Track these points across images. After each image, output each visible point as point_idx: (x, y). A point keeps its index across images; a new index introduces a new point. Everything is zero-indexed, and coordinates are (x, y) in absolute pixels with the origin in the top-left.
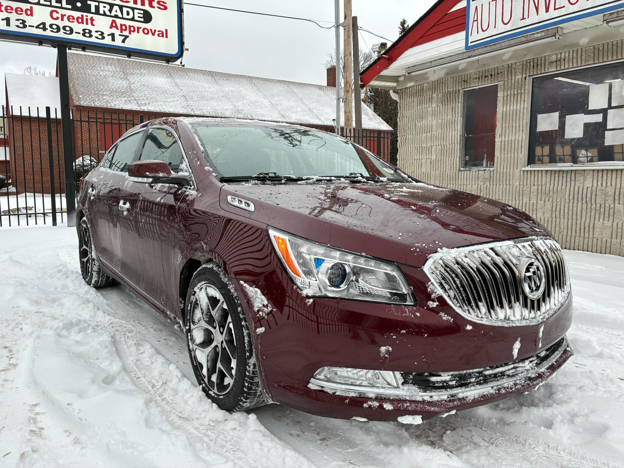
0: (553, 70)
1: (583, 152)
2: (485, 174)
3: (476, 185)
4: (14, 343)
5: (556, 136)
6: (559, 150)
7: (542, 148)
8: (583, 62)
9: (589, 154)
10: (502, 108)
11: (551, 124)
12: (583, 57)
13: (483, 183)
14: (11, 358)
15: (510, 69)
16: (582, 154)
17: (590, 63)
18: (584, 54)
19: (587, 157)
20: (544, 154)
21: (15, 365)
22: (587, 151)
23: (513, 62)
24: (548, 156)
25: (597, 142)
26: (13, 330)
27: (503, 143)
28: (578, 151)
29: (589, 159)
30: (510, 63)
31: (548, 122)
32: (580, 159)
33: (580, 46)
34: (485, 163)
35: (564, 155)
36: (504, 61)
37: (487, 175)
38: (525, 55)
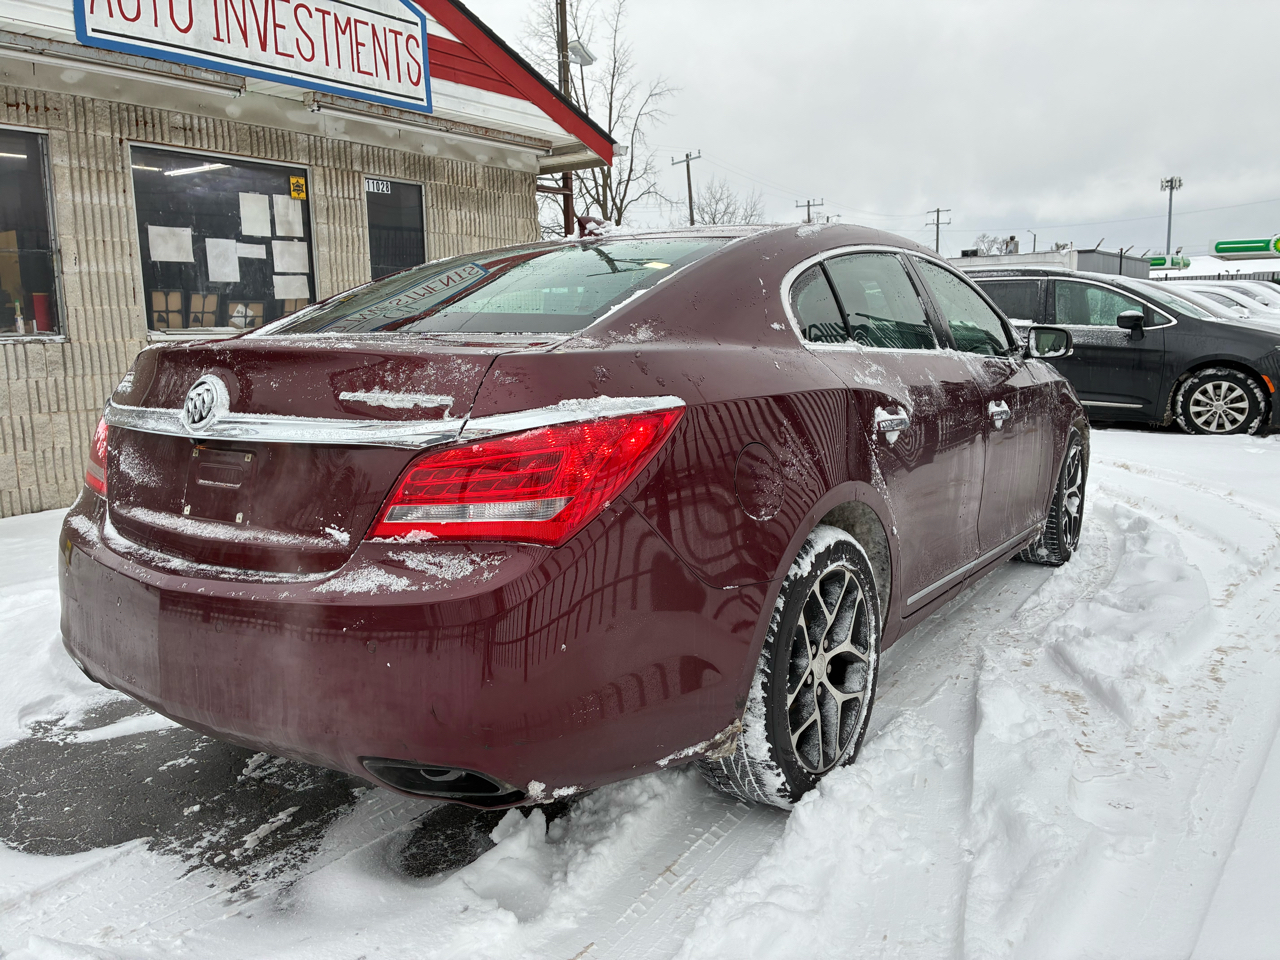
0: (180, 144)
1: (240, 308)
2: (46, 350)
3: (22, 382)
4: (1200, 684)
5: (196, 275)
6: (197, 302)
7: (167, 295)
8: (234, 148)
9: (250, 313)
10: (70, 195)
11: (179, 249)
12: (233, 139)
13: (44, 375)
14: (1217, 661)
15: (81, 107)
16: (238, 312)
17: (246, 153)
18: (233, 132)
19: (246, 317)
20: (170, 309)
21: (1219, 650)
22: (246, 306)
23: (88, 95)
24: (178, 312)
25: (265, 293)
26: (1184, 714)
27: (86, 279)
28: (231, 306)
29: (248, 320)
30: (80, 94)
31: (172, 245)
32: (233, 320)
33: (227, 116)
34: (20, 323)
35: (203, 313)
36: (64, 85)
37: (54, 353)
38: (118, 92)
